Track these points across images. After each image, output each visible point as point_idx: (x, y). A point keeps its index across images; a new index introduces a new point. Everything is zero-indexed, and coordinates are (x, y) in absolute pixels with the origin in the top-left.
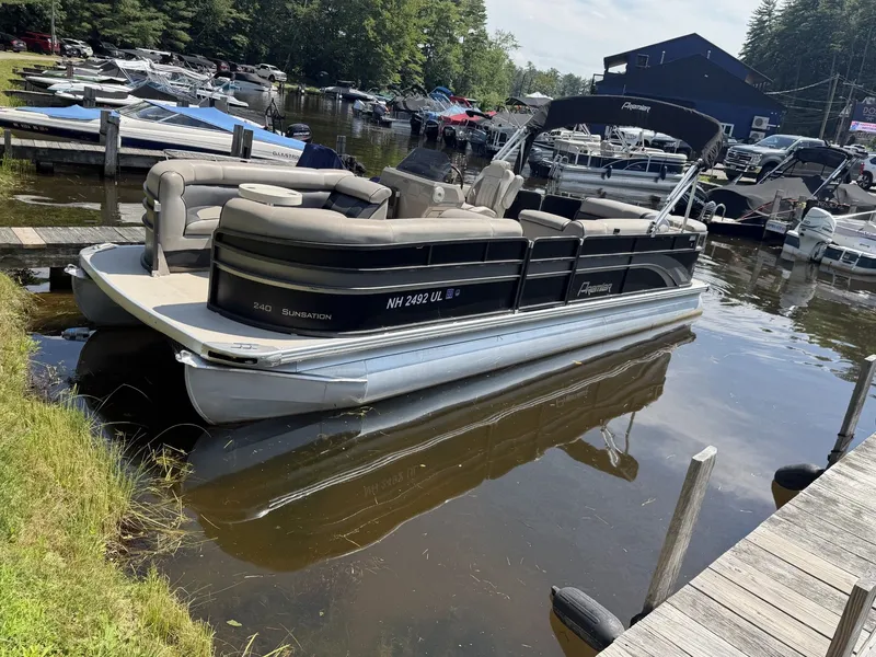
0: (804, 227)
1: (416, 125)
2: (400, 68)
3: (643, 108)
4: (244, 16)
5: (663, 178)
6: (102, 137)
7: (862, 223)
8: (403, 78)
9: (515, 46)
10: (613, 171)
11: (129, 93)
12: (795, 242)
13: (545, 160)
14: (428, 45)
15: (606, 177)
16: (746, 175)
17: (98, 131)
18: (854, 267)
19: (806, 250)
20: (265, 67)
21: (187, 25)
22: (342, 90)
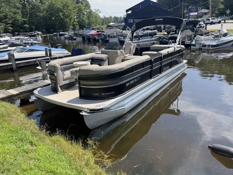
0: (196, 41)
1: (84, 38)
2: (72, 24)
3: (161, 19)
4: (26, 19)
5: (153, 37)
6: (9, 60)
7: (207, 37)
8: (73, 26)
9: (100, 12)
10: (140, 38)
11: (8, 47)
12: (194, 45)
13: (122, 39)
14: (77, 16)
15: (139, 40)
16: (172, 32)
17: (8, 59)
18: (210, 48)
19: (197, 47)
20: (35, 32)
21: (11, 25)
22: (58, 33)
